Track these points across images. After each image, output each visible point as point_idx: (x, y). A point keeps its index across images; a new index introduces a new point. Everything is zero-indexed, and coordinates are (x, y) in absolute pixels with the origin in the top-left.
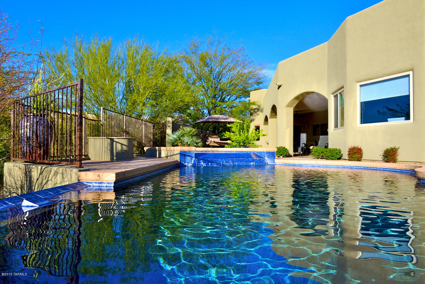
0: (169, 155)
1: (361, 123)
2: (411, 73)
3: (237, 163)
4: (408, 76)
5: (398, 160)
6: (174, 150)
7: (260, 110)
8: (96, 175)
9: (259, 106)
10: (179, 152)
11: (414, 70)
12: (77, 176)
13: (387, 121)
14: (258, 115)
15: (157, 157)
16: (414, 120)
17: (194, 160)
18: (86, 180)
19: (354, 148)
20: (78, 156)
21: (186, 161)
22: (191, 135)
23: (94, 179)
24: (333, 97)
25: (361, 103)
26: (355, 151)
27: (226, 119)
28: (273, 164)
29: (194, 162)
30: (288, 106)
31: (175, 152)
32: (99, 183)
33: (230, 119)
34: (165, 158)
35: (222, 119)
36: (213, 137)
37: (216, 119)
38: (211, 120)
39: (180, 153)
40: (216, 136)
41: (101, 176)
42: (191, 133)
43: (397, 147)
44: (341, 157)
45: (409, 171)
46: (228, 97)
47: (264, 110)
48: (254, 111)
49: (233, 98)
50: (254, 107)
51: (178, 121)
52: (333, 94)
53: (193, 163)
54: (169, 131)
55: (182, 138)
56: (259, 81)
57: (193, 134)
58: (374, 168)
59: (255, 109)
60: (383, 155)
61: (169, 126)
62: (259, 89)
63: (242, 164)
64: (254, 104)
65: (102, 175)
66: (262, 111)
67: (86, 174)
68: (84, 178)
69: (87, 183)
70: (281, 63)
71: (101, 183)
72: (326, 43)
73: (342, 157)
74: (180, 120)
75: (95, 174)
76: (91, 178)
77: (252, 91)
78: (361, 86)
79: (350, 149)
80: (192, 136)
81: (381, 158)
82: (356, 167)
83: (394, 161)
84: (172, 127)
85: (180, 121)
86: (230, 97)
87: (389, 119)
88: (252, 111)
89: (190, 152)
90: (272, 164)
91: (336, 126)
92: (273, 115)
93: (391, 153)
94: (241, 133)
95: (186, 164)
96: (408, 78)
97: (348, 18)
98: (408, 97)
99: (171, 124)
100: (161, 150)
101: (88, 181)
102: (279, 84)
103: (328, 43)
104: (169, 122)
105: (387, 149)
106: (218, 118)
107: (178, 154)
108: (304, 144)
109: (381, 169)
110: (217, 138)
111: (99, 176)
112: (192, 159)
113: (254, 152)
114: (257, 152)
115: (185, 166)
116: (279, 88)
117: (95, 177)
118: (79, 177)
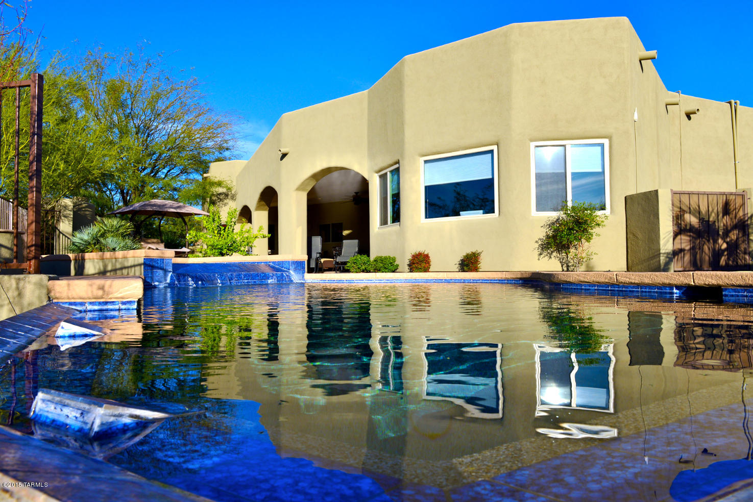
0: (109, 268)
1: (426, 218)
2: (495, 148)
3: (246, 281)
4: (491, 152)
5: (480, 270)
6: (125, 258)
7: (229, 197)
8: (95, 287)
9: (229, 189)
10: (142, 261)
11: (500, 145)
12: (45, 291)
13: (459, 215)
14: (225, 205)
15: (73, 272)
16: (501, 213)
17: (171, 276)
18: (69, 298)
19: (420, 254)
20: (33, 248)
21: (157, 278)
22: (122, 234)
23: (90, 295)
24: (378, 177)
25: (426, 187)
26: (421, 258)
27: (179, 207)
28: (302, 281)
29: (171, 279)
30: (300, 188)
31: (130, 262)
32: (100, 303)
33: (186, 209)
34: (97, 275)
35: (171, 208)
36: (149, 241)
37: (159, 206)
38: (149, 209)
39: (144, 264)
40: (155, 240)
41: (106, 288)
42: (121, 231)
43: (479, 251)
44: (395, 270)
45: (513, 281)
46: (165, 171)
47: (238, 197)
48: (219, 198)
49: (176, 171)
50: (221, 190)
51: (80, 207)
52: (377, 172)
53: (168, 281)
54: (65, 226)
55: (102, 240)
56: (225, 145)
57: (125, 232)
58: (460, 280)
59: (220, 194)
60: (459, 264)
61: (65, 217)
62: (223, 160)
63: (255, 282)
64: (219, 184)
65: (110, 286)
66: (233, 198)
67: (69, 285)
68: (64, 295)
69: (71, 304)
70: (286, 116)
71: (106, 303)
72: (366, 92)
73: (398, 269)
74: (84, 205)
75: (91, 285)
76: (83, 294)
77: (211, 162)
78: (426, 162)
79: (413, 256)
80: (124, 236)
81: (456, 267)
82: (434, 281)
83: (476, 270)
84: (73, 218)
85: (84, 208)
86: (169, 171)
87: (461, 213)
88: (214, 198)
89: (162, 260)
90: (300, 281)
91: (384, 222)
92: (262, 205)
93: (473, 260)
94: (222, 232)
95: (156, 283)
96: (490, 155)
97: (406, 57)
98: (491, 181)
99: (72, 213)
100: (83, 259)
101: (73, 301)
102: (284, 150)
103: (369, 91)
104: (66, 207)
105: (467, 255)
106: (164, 206)
107: (140, 265)
108: (320, 253)
109: (471, 281)
110: (158, 243)
111: (102, 288)
112: (165, 276)
113: (266, 262)
114: (274, 262)
115: (155, 287)
116: (282, 158)
117: (92, 292)
118: (49, 292)
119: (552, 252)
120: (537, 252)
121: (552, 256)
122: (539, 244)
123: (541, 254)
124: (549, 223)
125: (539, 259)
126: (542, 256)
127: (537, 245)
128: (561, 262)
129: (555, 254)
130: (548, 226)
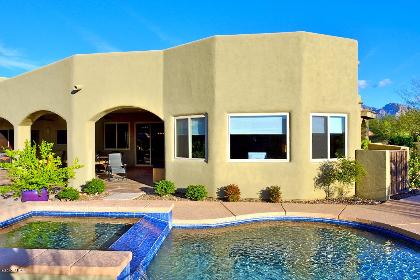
1: (231, 158)
2: (287, 114)
11: (292, 113)
16: (292, 160)
19: (233, 187)
24: (175, 120)
25: (232, 135)
30: (92, 119)
52: (175, 116)
78: (231, 117)
91: (183, 155)
98: (284, 136)
114: (148, 214)
116: (74, 92)
119: (321, 185)
120: (314, 186)
121: (322, 188)
122: (315, 180)
123: (316, 187)
124: (320, 166)
125: (315, 190)
126: (316, 188)
127: (314, 182)
128: (326, 192)
129: (323, 186)
130: (320, 169)
